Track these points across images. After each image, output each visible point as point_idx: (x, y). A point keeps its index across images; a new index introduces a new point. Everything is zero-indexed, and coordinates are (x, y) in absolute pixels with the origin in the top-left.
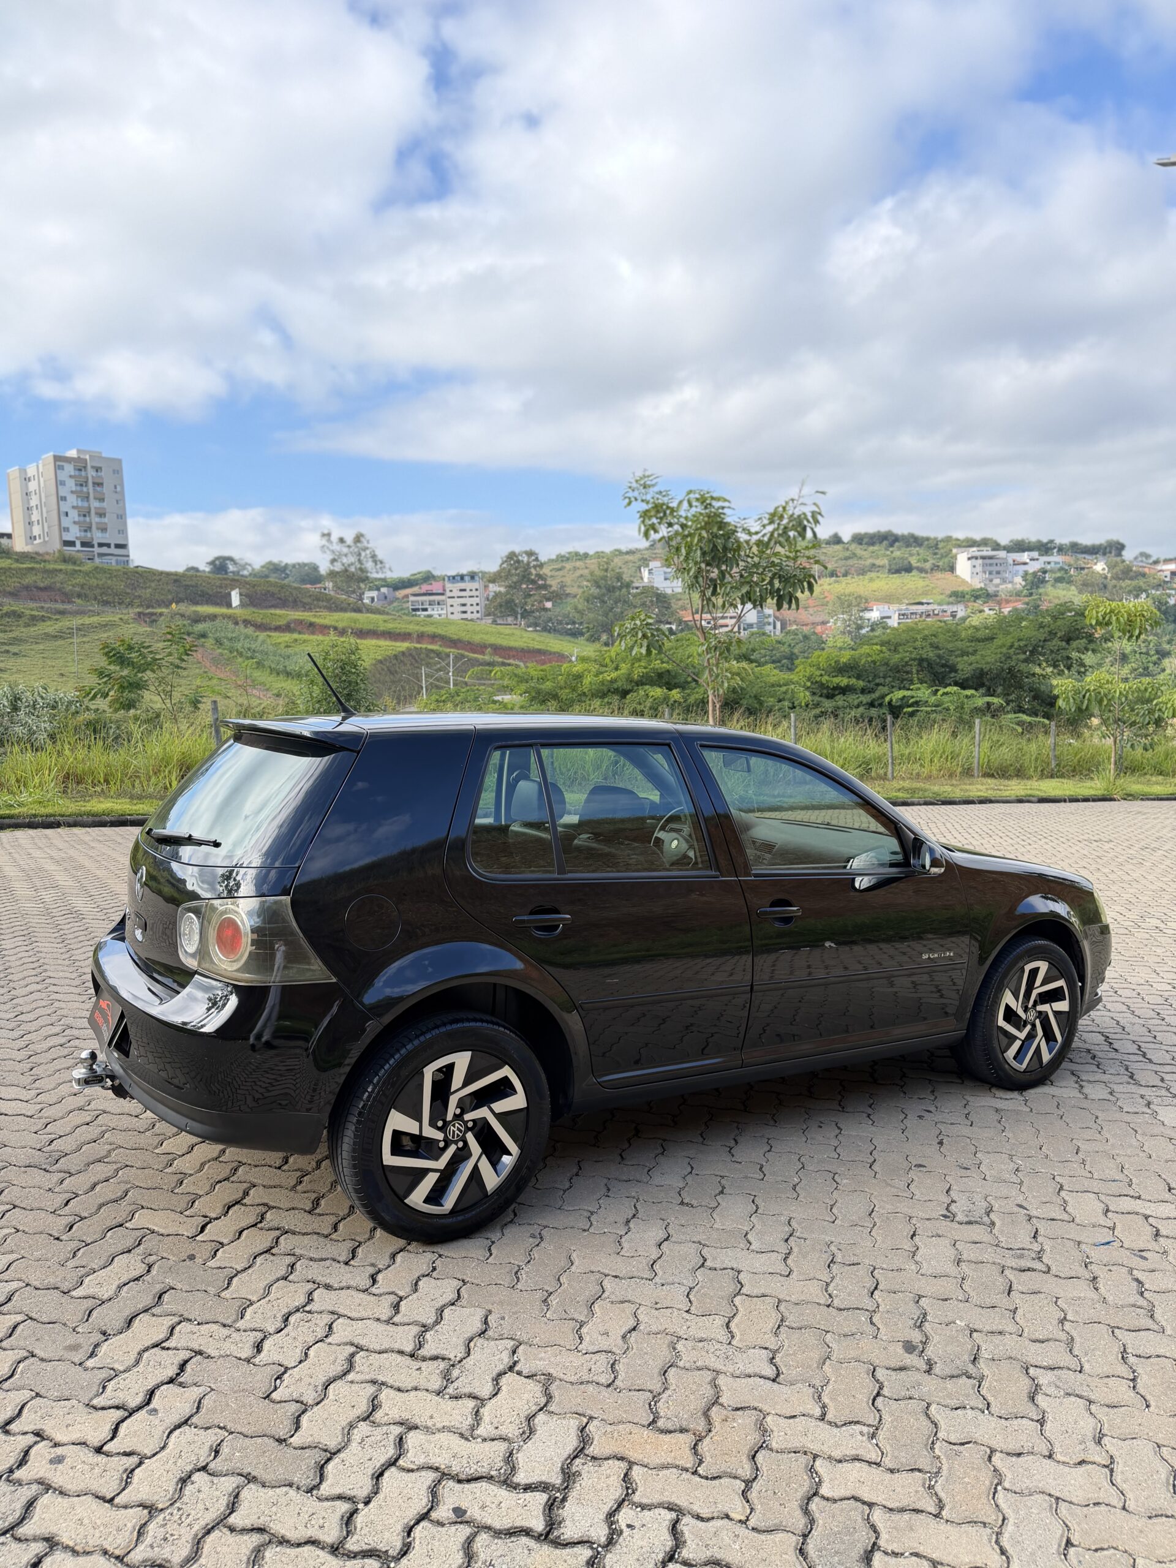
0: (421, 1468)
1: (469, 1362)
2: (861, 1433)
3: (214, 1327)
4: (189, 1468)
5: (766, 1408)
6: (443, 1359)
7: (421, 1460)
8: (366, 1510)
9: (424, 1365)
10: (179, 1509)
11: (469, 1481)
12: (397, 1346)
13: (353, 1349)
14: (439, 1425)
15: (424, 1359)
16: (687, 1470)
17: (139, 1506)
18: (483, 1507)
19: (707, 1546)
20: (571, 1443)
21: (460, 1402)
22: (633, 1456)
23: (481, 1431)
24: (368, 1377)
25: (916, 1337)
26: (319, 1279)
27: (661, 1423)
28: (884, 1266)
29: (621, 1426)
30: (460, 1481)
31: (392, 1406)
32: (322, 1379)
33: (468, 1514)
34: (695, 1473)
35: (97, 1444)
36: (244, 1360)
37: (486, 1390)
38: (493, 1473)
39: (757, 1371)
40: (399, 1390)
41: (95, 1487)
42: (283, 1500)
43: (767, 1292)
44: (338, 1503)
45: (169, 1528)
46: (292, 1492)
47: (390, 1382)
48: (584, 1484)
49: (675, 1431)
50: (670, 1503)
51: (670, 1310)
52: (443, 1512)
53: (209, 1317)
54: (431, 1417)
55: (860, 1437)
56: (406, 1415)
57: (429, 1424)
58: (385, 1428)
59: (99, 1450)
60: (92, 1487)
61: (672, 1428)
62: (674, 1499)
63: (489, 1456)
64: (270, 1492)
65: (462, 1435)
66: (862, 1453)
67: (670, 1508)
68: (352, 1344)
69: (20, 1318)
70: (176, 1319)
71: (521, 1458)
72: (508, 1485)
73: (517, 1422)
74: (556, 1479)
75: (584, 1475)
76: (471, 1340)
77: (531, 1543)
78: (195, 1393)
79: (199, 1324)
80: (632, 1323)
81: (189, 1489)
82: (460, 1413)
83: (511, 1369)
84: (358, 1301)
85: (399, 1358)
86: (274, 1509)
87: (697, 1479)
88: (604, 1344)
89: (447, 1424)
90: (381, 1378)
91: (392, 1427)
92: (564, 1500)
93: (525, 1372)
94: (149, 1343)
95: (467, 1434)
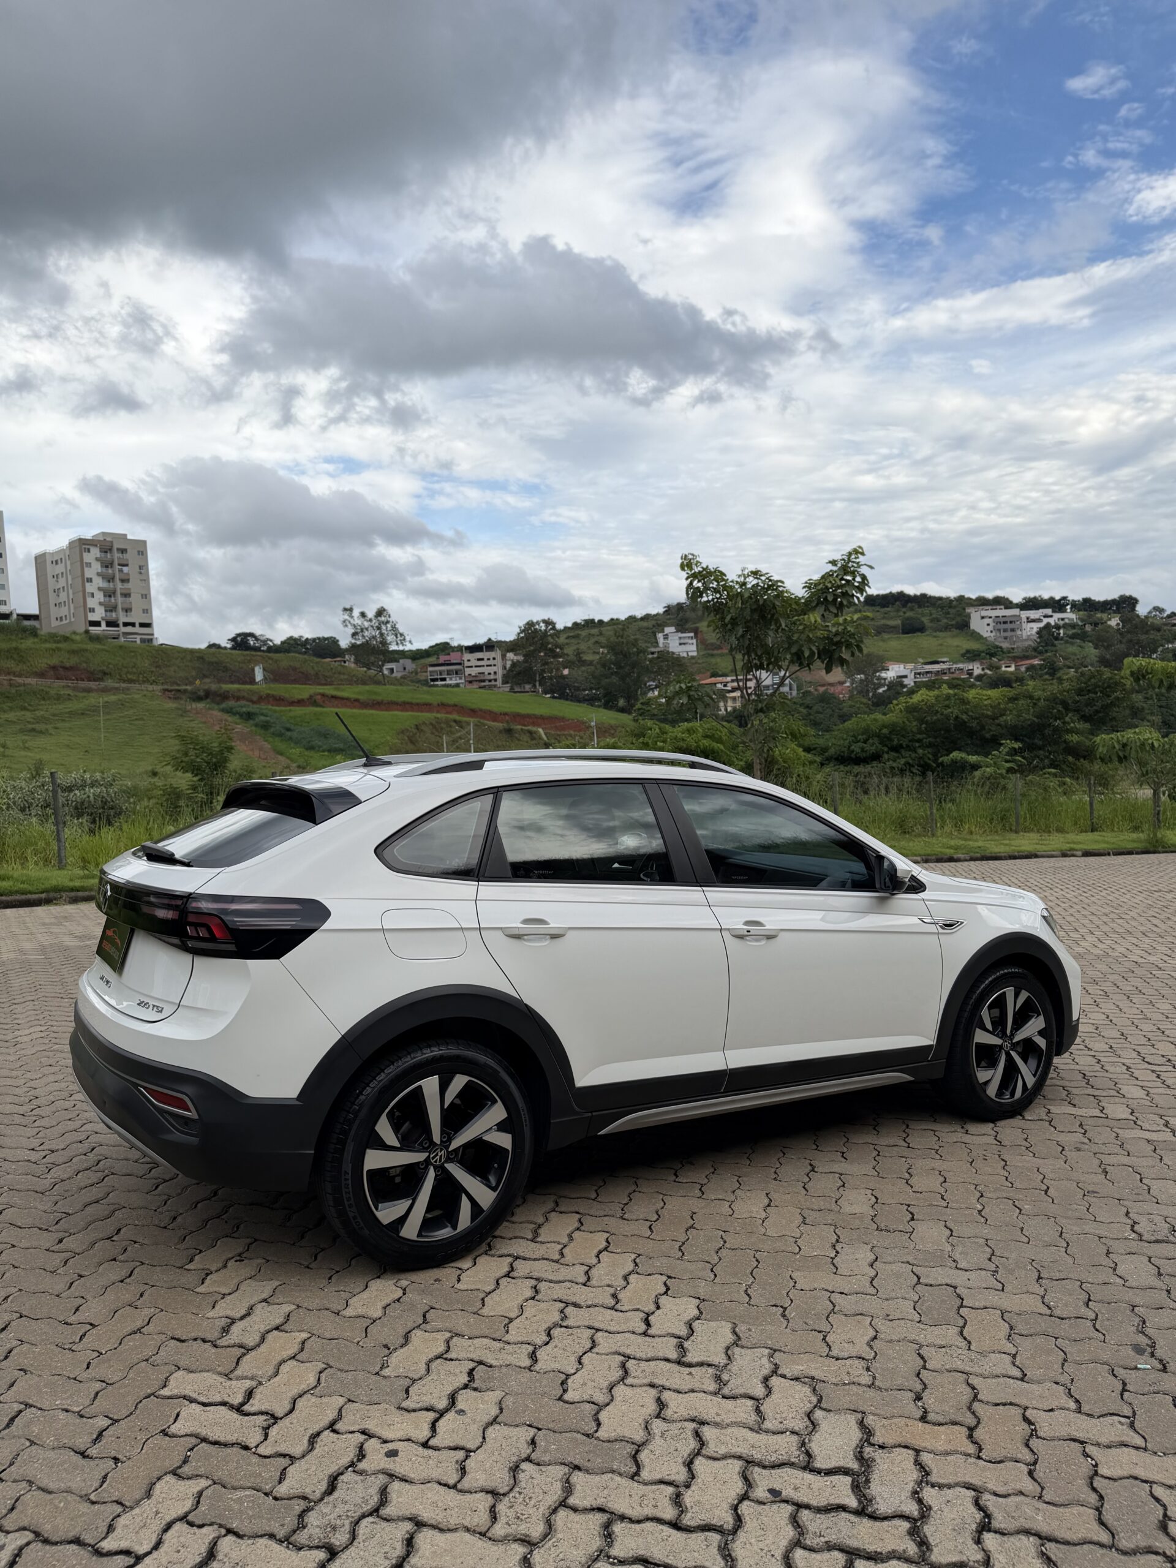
0: (724, 1457)
1: (734, 1367)
2: (1120, 1422)
3: (486, 1341)
4: (514, 1459)
5: (1024, 1402)
6: (709, 1365)
7: (722, 1450)
8: (690, 1492)
9: (692, 1370)
10: (520, 1493)
11: (773, 1467)
12: (661, 1354)
13: (621, 1358)
14: (728, 1421)
15: (690, 1365)
16: (969, 1455)
17: (482, 1491)
18: (796, 1489)
19: (1013, 1517)
20: (856, 1435)
21: (738, 1401)
22: (918, 1443)
23: (767, 1425)
24: (645, 1381)
25: (1142, 1340)
26: (565, 1298)
27: (931, 1417)
28: (1090, 1280)
29: (895, 1420)
30: (764, 1467)
31: (677, 1405)
32: (605, 1384)
33: (784, 1493)
34: (979, 1458)
35: (424, 1440)
36: (524, 1368)
37: (759, 1391)
38: (793, 1460)
39: (1004, 1372)
40: (679, 1392)
41: (435, 1474)
42: (612, 1485)
43: (988, 1304)
44: (662, 1486)
45: (519, 1508)
46: (618, 1478)
47: (667, 1384)
48: (881, 1468)
49: (946, 1424)
50: (965, 1483)
51: (903, 1321)
52: (760, 1492)
53: (478, 1333)
54: (718, 1415)
55: (1120, 1426)
56: (693, 1413)
57: (718, 1419)
58: (679, 1425)
59: (425, 1445)
60: (433, 1476)
61: (944, 1421)
62: (967, 1479)
63: (786, 1447)
64: (597, 1478)
65: (751, 1429)
66: (1124, 1439)
67: (968, 1486)
68: (620, 1354)
69: (305, 1335)
70: (448, 1335)
71: (814, 1447)
72: (811, 1471)
73: (798, 1417)
74: (854, 1465)
75: (878, 1460)
76: (728, 1348)
77: (853, 1518)
78: (494, 1396)
79: (469, 1338)
80: (872, 1333)
81: (521, 1476)
82: (743, 1410)
83: (774, 1372)
84: (609, 1317)
85: (667, 1364)
86: (606, 1492)
87: (981, 1462)
88: (853, 1351)
89: (734, 1420)
90: (658, 1382)
91: (686, 1423)
92: (868, 1481)
93: (789, 1375)
94: (431, 1356)
95: (756, 1427)
